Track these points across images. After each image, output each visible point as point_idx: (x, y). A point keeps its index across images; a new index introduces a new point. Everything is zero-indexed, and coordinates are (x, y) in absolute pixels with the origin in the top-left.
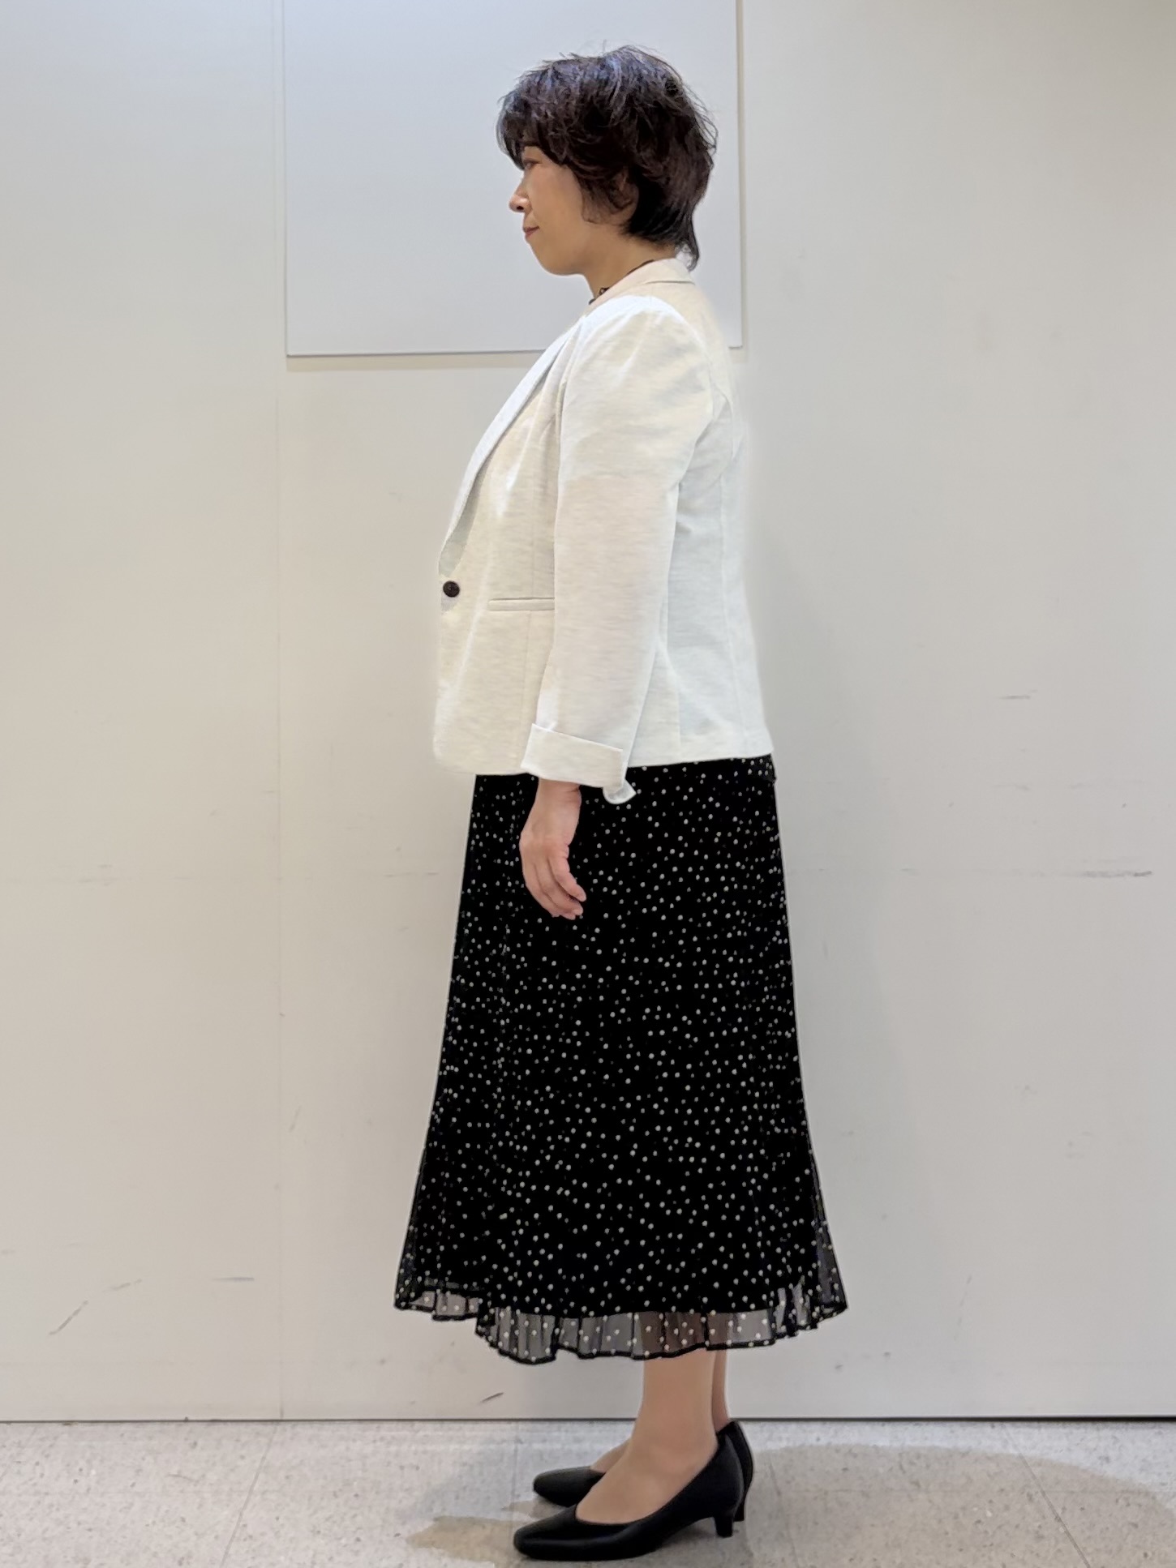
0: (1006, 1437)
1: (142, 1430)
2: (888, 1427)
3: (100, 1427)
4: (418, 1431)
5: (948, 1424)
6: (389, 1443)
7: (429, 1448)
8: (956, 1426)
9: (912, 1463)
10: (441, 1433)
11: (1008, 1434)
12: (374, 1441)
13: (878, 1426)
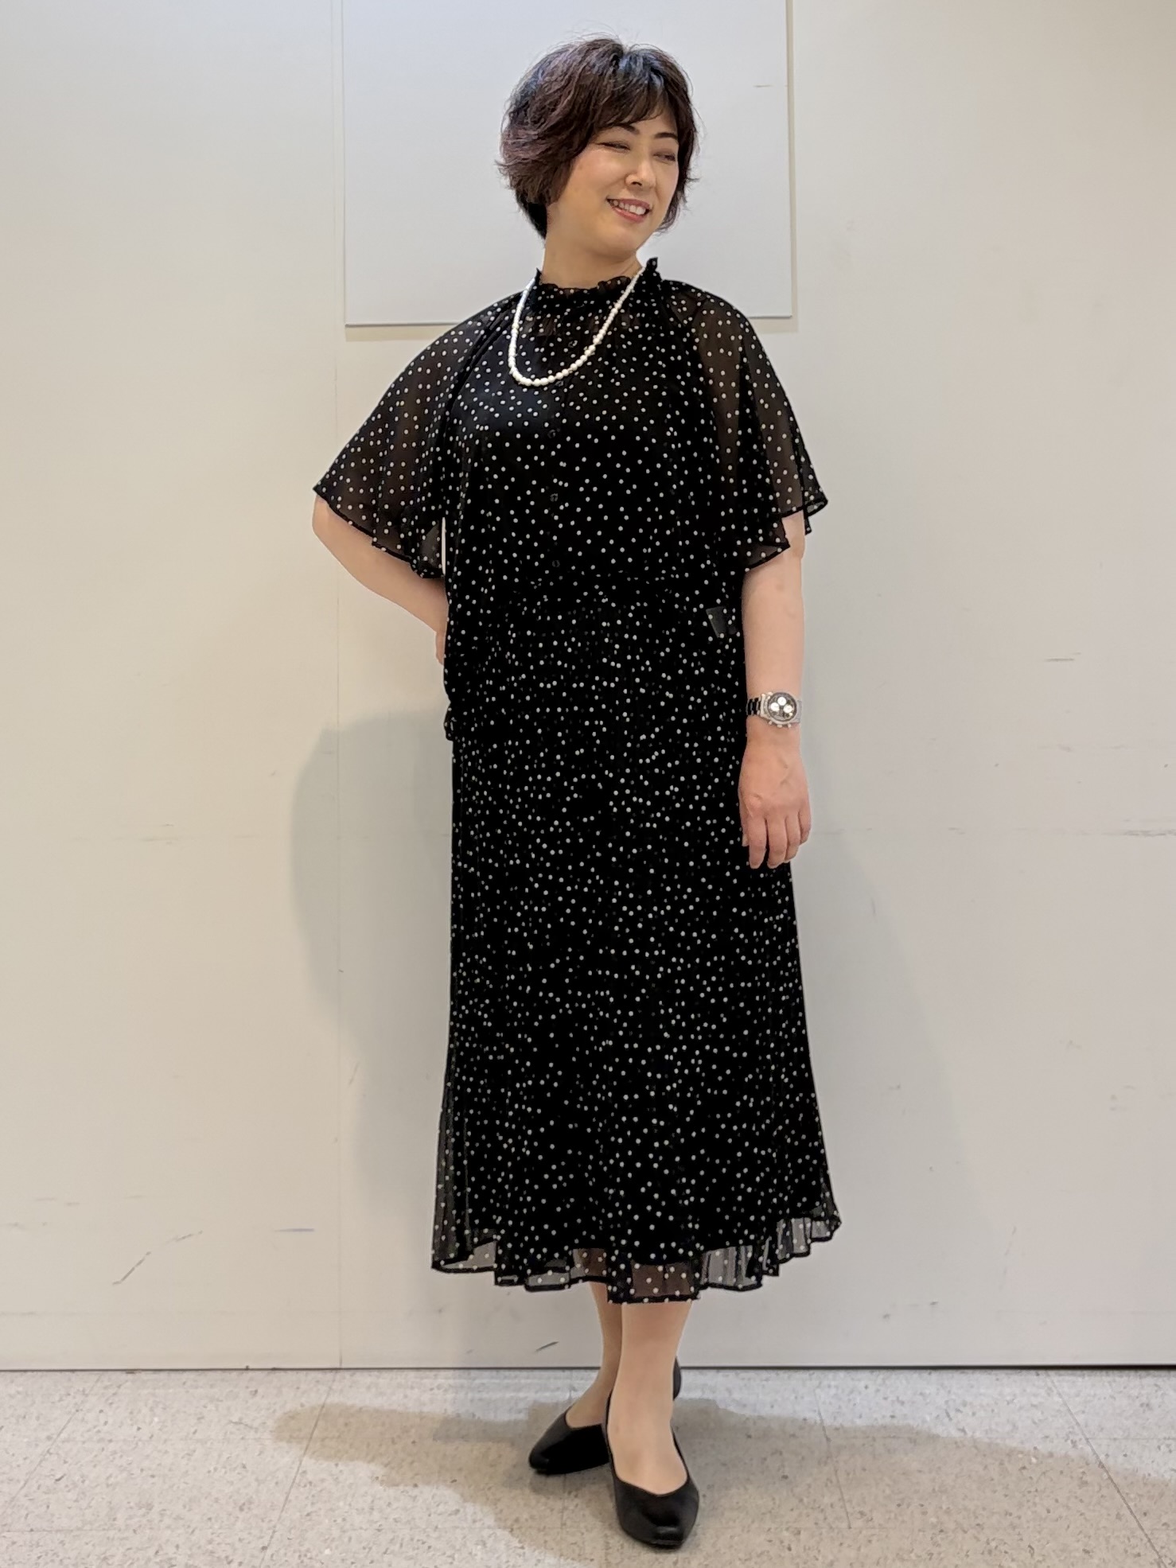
0: (1050, 1384)
1: (203, 1378)
2: (935, 1375)
3: (163, 1375)
4: (474, 1379)
5: (994, 1372)
6: (446, 1391)
7: (485, 1395)
8: (1001, 1374)
9: (958, 1411)
10: (497, 1381)
11: (1053, 1382)
12: (432, 1389)
13: (925, 1374)
